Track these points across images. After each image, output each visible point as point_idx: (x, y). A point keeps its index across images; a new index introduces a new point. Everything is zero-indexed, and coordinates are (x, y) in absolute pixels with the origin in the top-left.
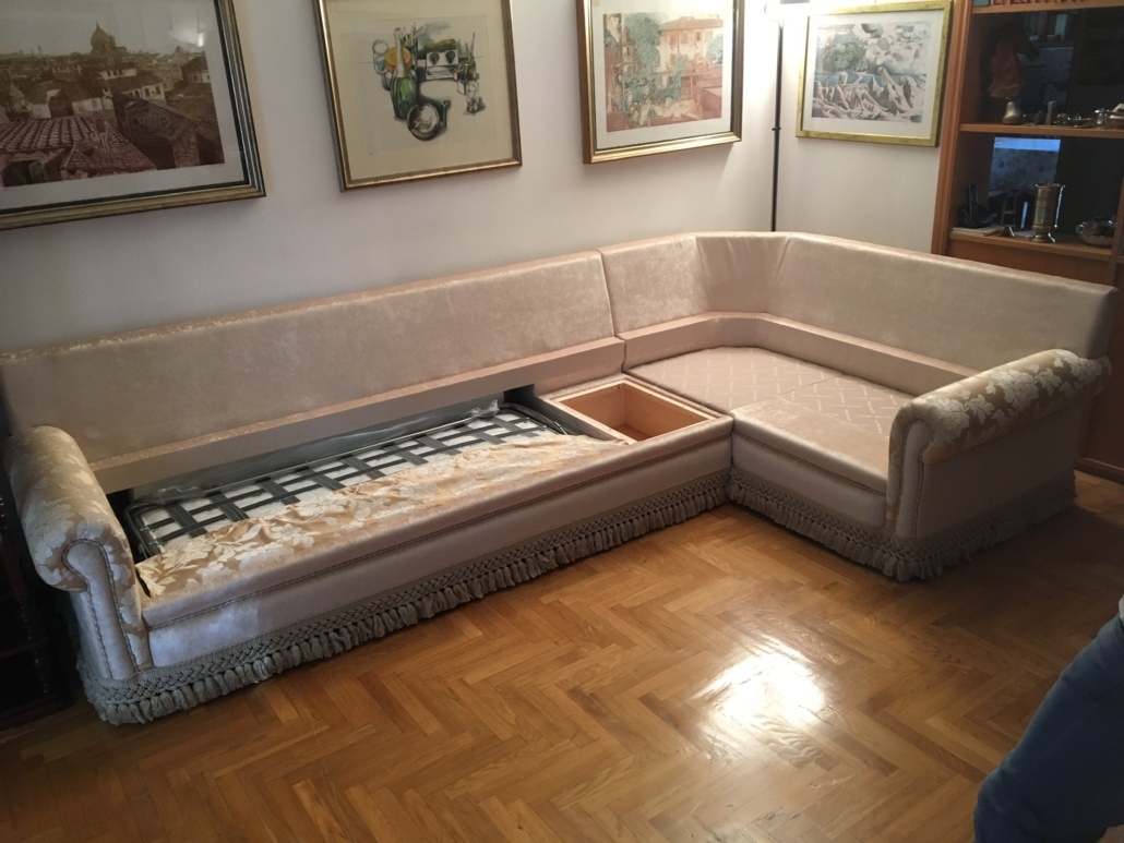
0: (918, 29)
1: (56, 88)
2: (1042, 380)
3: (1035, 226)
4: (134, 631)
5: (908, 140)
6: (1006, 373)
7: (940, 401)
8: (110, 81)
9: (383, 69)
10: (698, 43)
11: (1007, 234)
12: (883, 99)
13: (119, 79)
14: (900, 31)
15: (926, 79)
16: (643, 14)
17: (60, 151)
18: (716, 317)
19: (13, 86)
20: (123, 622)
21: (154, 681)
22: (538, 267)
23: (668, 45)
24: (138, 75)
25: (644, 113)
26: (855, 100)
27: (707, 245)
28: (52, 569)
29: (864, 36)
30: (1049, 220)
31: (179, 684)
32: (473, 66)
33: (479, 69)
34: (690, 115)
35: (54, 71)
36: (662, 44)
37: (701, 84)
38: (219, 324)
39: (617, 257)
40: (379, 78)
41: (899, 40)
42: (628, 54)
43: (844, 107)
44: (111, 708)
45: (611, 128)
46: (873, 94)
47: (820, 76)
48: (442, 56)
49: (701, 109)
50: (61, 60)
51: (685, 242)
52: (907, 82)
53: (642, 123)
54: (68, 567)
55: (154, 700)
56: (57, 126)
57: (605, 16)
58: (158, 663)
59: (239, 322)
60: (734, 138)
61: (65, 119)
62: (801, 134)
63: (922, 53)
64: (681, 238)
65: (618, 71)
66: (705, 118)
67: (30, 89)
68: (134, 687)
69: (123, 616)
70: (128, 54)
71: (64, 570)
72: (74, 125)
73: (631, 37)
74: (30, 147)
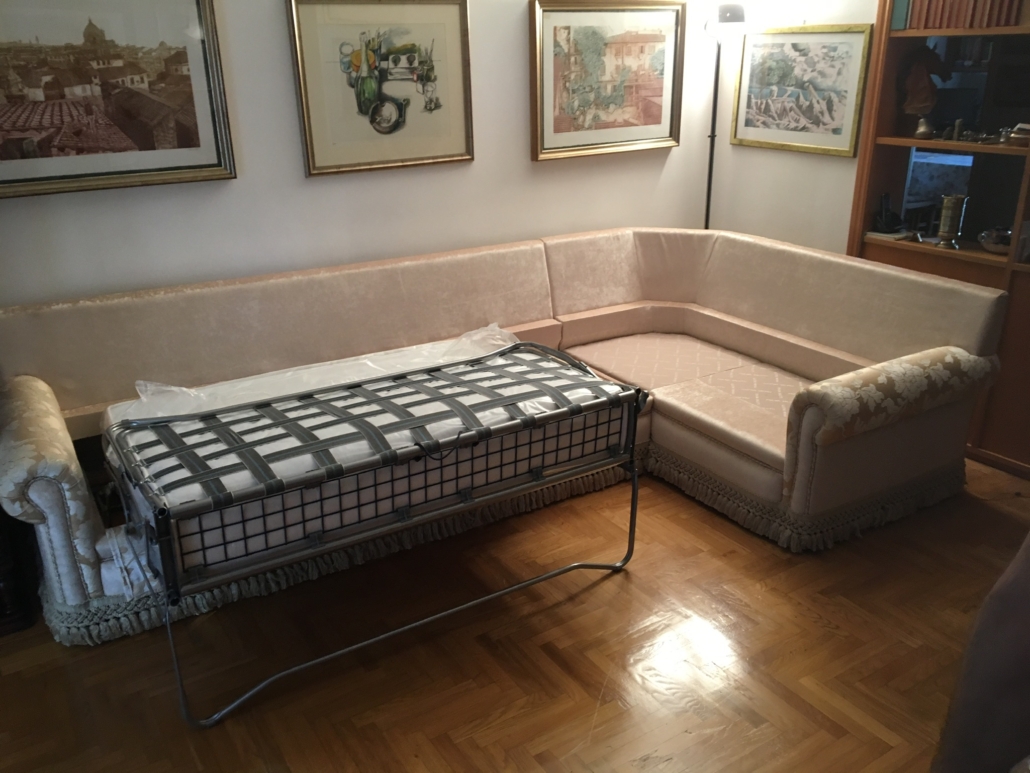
0: (842, 50)
1: (49, 74)
2: (932, 373)
3: (940, 233)
4: (87, 562)
5: (829, 150)
6: (900, 366)
7: (833, 388)
8: (99, 70)
9: (349, 68)
10: (641, 55)
11: (915, 240)
12: (808, 112)
13: (108, 69)
14: (825, 50)
15: (848, 95)
16: (590, 27)
17: (52, 130)
18: (649, 305)
19: (11, 72)
20: (78, 554)
21: (103, 608)
22: (484, 253)
23: (613, 57)
24: (125, 65)
25: (589, 117)
26: (783, 113)
27: (643, 239)
28: (13, 501)
29: (794, 54)
30: (954, 228)
31: (126, 612)
32: (432, 69)
33: (437, 71)
34: (632, 120)
35: (49, 59)
36: (608, 55)
37: (643, 93)
38: (189, 291)
39: (558, 247)
40: (345, 76)
41: (824, 59)
42: (576, 63)
43: (774, 118)
44: (64, 631)
45: (557, 130)
46: (800, 107)
47: (753, 90)
48: (404, 60)
49: (642, 115)
50: (56, 50)
51: (623, 236)
52: (830, 97)
53: (586, 125)
54: (29, 501)
55: (103, 625)
56: (49, 109)
57: (555, 28)
58: (108, 592)
59: (206, 290)
60: (672, 143)
61: (57, 102)
62: (735, 142)
63: (844, 71)
64: (619, 232)
65: (566, 79)
66: (646, 124)
67: (27, 74)
68: (84, 612)
69: (78, 547)
70: (116, 46)
71: (25, 503)
72: (65, 108)
73: (579, 48)
74: (24, 126)
